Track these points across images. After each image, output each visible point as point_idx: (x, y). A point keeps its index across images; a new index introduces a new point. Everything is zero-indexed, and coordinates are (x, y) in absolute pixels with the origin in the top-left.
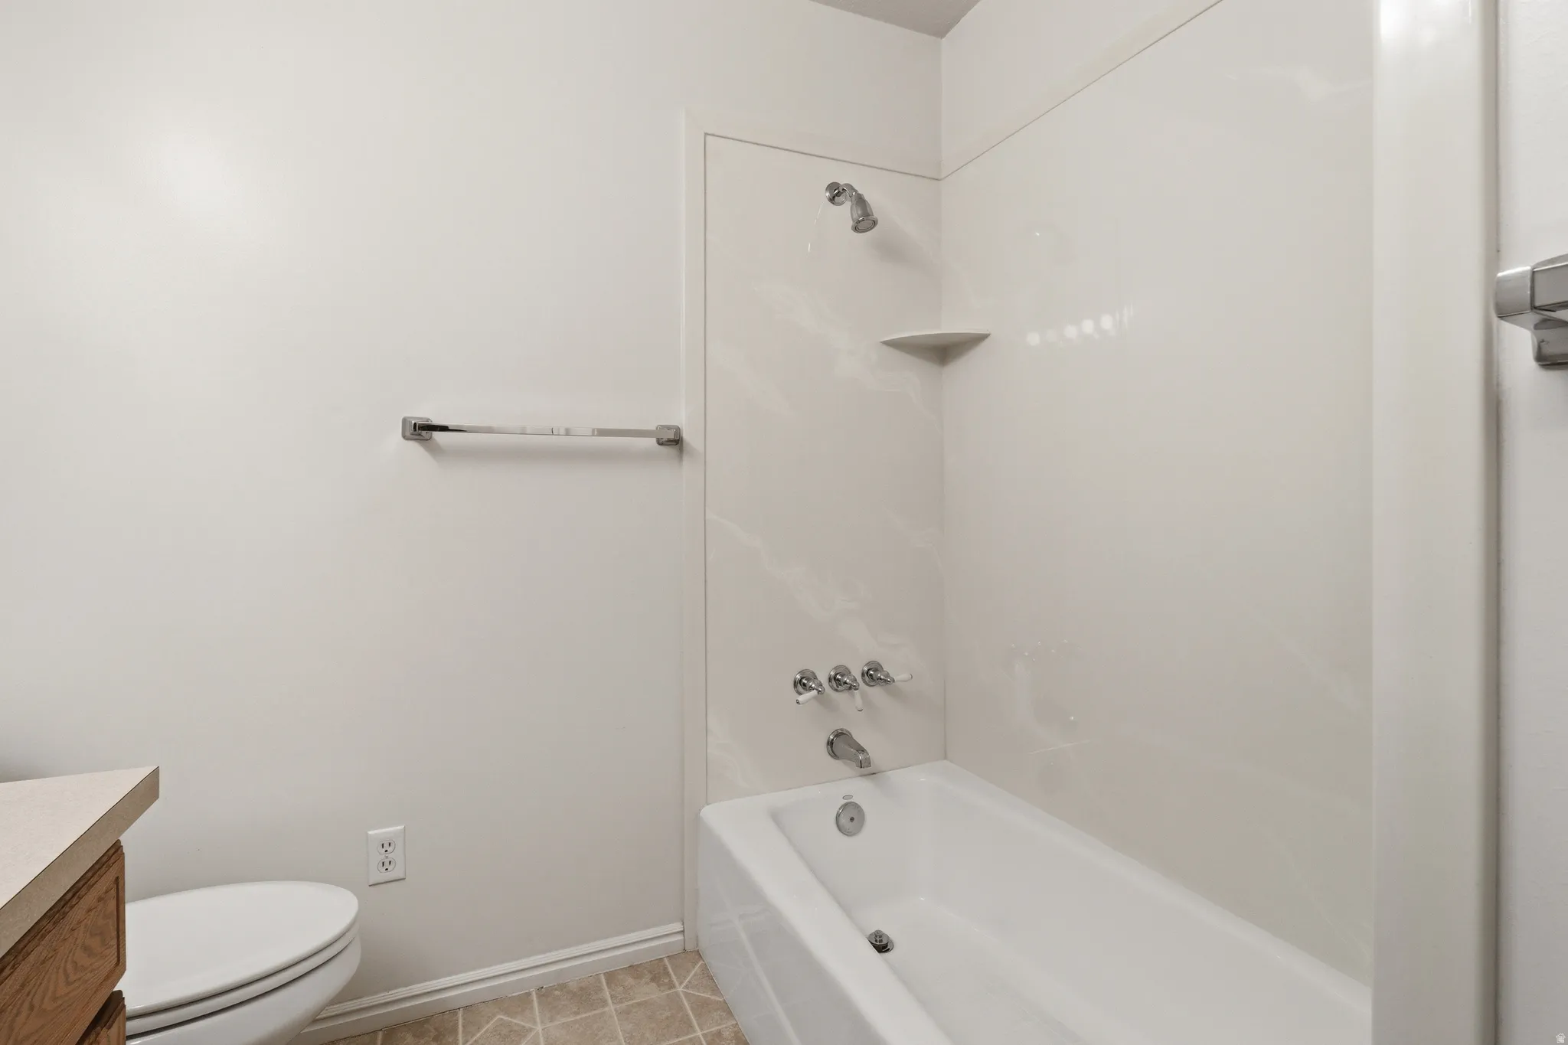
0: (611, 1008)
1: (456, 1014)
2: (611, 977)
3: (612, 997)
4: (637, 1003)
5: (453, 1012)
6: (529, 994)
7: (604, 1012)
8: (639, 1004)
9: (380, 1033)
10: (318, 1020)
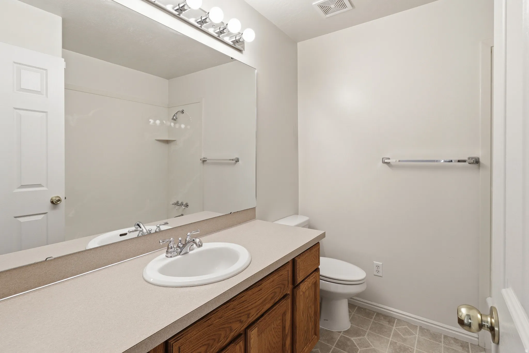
0: (442, 344)
1: (395, 319)
2: (445, 337)
3: (444, 342)
4: (452, 349)
5: (395, 318)
6: (417, 326)
7: (439, 344)
8: (453, 349)
9: (376, 313)
10: (352, 298)
